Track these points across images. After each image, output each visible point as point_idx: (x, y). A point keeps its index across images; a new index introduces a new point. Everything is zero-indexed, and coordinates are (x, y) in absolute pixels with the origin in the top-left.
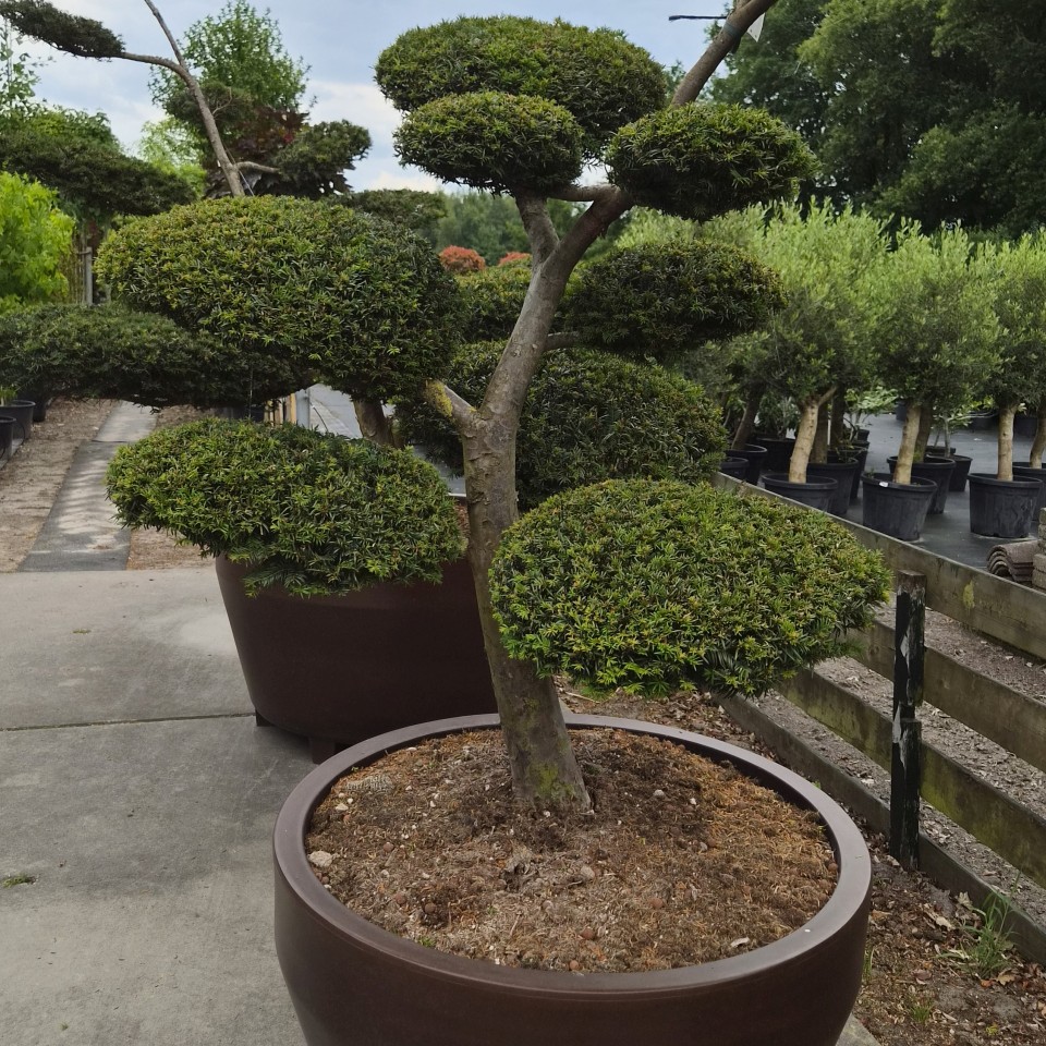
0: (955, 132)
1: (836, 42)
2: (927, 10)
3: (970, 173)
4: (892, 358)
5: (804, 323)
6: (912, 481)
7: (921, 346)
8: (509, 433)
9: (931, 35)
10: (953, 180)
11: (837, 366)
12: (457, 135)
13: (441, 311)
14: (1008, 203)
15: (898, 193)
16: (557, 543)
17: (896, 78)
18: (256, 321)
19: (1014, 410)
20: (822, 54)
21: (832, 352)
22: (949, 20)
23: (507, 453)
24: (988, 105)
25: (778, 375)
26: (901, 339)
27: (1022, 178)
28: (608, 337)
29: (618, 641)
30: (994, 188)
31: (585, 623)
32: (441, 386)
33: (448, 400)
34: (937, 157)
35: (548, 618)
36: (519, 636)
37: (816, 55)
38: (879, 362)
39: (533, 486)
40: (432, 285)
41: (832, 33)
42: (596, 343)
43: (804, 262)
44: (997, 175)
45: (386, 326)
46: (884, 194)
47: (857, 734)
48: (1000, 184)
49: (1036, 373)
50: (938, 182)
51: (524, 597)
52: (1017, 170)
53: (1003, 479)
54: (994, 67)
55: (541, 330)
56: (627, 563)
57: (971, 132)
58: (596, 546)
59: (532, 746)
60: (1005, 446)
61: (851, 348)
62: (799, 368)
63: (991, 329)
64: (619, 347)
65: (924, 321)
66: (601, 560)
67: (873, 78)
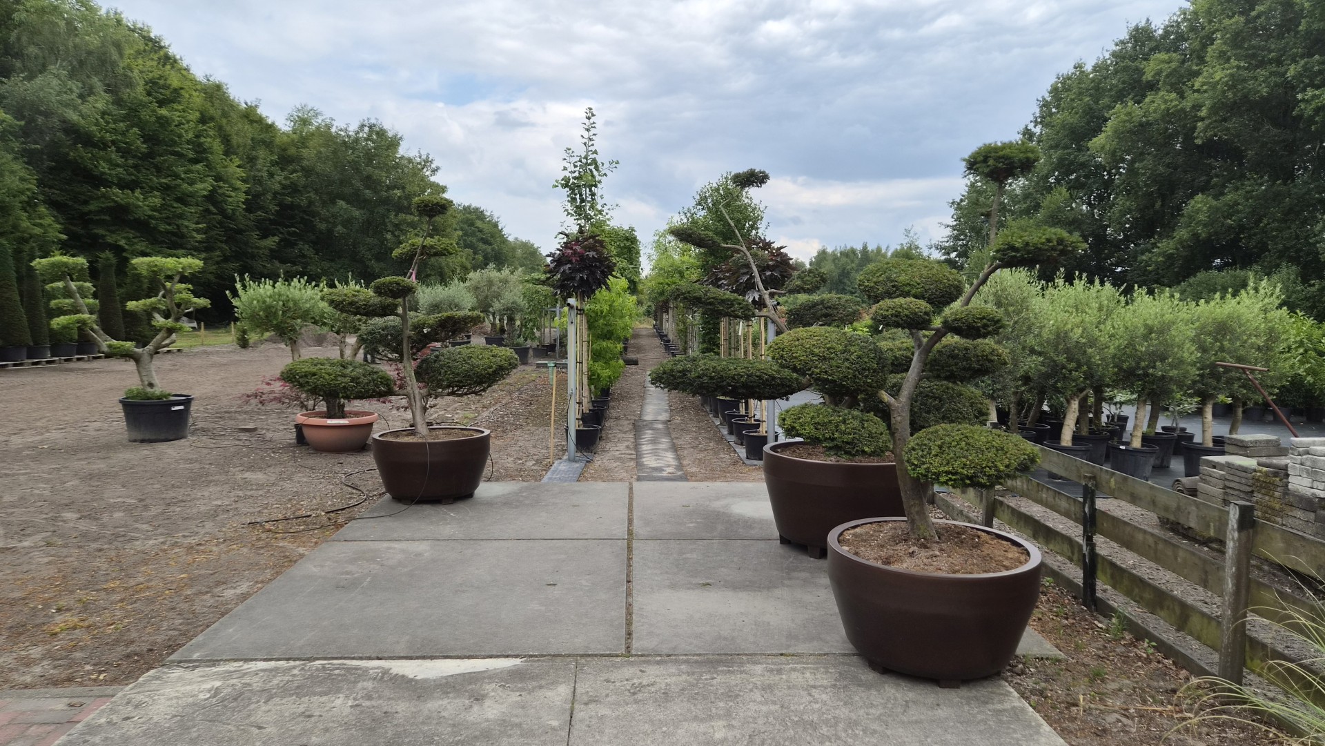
0: (1216, 197)
1: (1118, 138)
2: (1190, 111)
3: (1230, 227)
4: (1125, 371)
5: (1067, 351)
6: (1142, 446)
7: (1143, 364)
8: (907, 408)
9: (1195, 128)
10: (1216, 233)
11: (1089, 375)
12: (892, 315)
13: (883, 367)
14: (1263, 248)
15: (1171, 243)
16: (926, 442)
17: (1167, 161)
18: (826, 372)
19: (1212, 402)
20: (1107, 147)
21: (1085, 368)
22: (1209, 117)
23: (906, 415)
24: (1242, 177)
25: (1051, 382)
26: (1130, 360)
27: (1273, 230)
28: (942, 375)
29: (946, 469)
30: (1250, 237)
31: (936, 465)
32: (883, 392)
33: (885, 396)
34: (1202, 217)
35: (924, 463)
36: (914, 470)
37: (1103, 148)
38: (1115, 374)
39: (915, 427)
40: (880, 358)
41: (1116, 132)
42: (938, 377)
43: (1067, 315)
44: (1252, 228)
45: (866, 373)
46: (1159, 245)
47: (1070, 554)
48: (1255, 234)
49: (1223, 379)
50: (1204, 235)
51: (916, 458)
52: (1269, 224)
53: (1206, 446)
54: (1246, 149)
55: (918, 373)
56: (949, 447)
57: (1229, 197)
58: (939, 443)
59: (917, 517)
60: (1206, 425)
61: (1098, 365)
62: (1065, 377)
63: (1190, 353)
64: (947, 378)
65: (1143, 349)
66: (940, 447)
67: (1148, 162)
